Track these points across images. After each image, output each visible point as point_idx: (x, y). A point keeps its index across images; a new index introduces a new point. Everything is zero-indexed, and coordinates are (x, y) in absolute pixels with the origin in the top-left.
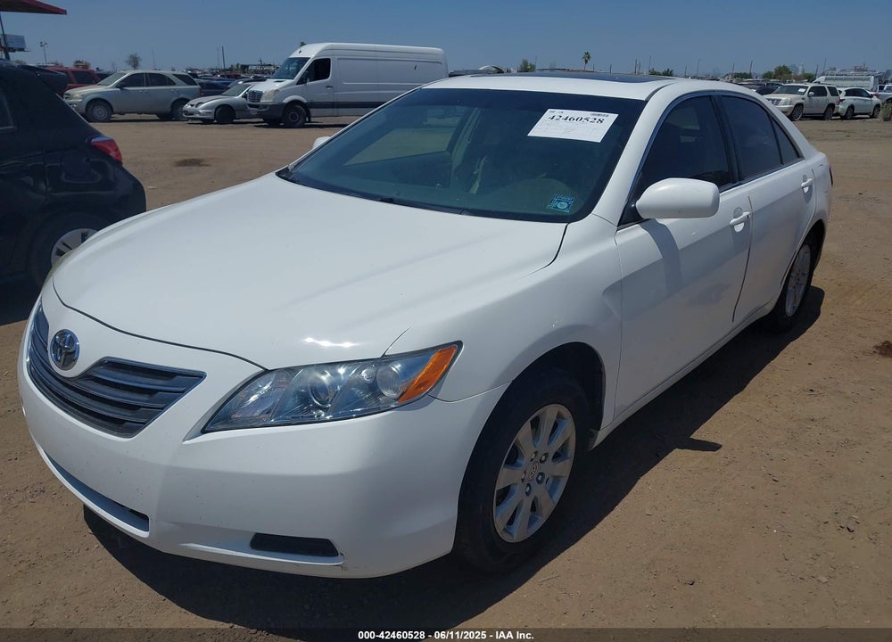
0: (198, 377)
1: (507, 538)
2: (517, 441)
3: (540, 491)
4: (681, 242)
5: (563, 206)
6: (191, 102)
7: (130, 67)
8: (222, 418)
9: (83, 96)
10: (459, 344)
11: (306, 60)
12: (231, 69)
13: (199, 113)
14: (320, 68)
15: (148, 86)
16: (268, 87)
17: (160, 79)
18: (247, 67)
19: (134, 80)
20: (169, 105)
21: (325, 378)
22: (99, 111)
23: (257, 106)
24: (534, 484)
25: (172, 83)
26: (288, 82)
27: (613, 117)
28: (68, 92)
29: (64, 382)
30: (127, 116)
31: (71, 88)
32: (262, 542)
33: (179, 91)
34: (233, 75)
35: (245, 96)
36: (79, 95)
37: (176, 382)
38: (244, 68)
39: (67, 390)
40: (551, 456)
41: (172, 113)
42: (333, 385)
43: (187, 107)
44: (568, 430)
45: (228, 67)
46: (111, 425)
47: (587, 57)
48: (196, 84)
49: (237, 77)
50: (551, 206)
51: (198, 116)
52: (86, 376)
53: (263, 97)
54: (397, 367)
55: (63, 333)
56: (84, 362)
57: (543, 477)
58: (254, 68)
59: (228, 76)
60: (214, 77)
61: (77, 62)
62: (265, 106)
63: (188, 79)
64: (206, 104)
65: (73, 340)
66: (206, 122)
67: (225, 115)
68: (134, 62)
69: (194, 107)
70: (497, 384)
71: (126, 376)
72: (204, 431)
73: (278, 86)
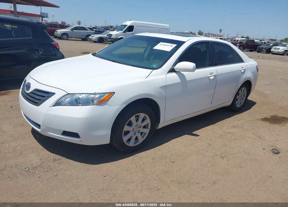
0: (54, 94)
1: (127, 144)
2: (131, 120)
3: (138, 135)
4: (188, 79)
5: (155, 66)
6: (91, 36)
7: (78, 24)
8: (58, 104)
9: (61, 32)
10: (114, 93)
11: (126, 25)
12: (107, 27)
13: (93, 39)
14: (131, 28)
15: (80, 30)
16: (114, 33)
17: (84, 29)
18: (112, 26)
19: (76, 28)
20: (85, 36)
21: (81, 97)
22: (65, 37)
23: (110, 38)
24: (137, 133)
25: (87, 30)
26: (120, 32)
27: (176, 45)
28: (56, 30)
29: (27, 94)
30: (73, 39)
31: (57, 29)
32: (65, 133)
33: (88, 32)
34: (107, 28)
35: (107, 35)
36: (60, 31)
37: (49, 94)
38: (112, 27)
39: (28, 96)
40: (142, 127)
41: (85, 39)
42: (82, 98)
43: (90, 37)
44: (148, 121)
45: (106, 26)
46: (35, 104)
47: (221, 31)
48: (94, 31)
49: (108, 29)
50: (152, 66)
51: (93, 40)
52: (31, 93)
53: (112, 36)
54: (97, 96)
55: (28, 83)
56: (31, 90)
57: (140, 132)
58: (114, 27)
59: (106, 29)
60: (102, 29)
61: (62, 22)
62: (113, 39)
63: (91, 29)
64: (95, 37)
65: (30, 84)
66: (95, 42)
67: (101, 40)
68: (79, 23)
69: (92, 37)
70: (123, 104)
71: (39, 93)
72: (54, 106)
73: (117, 33)
